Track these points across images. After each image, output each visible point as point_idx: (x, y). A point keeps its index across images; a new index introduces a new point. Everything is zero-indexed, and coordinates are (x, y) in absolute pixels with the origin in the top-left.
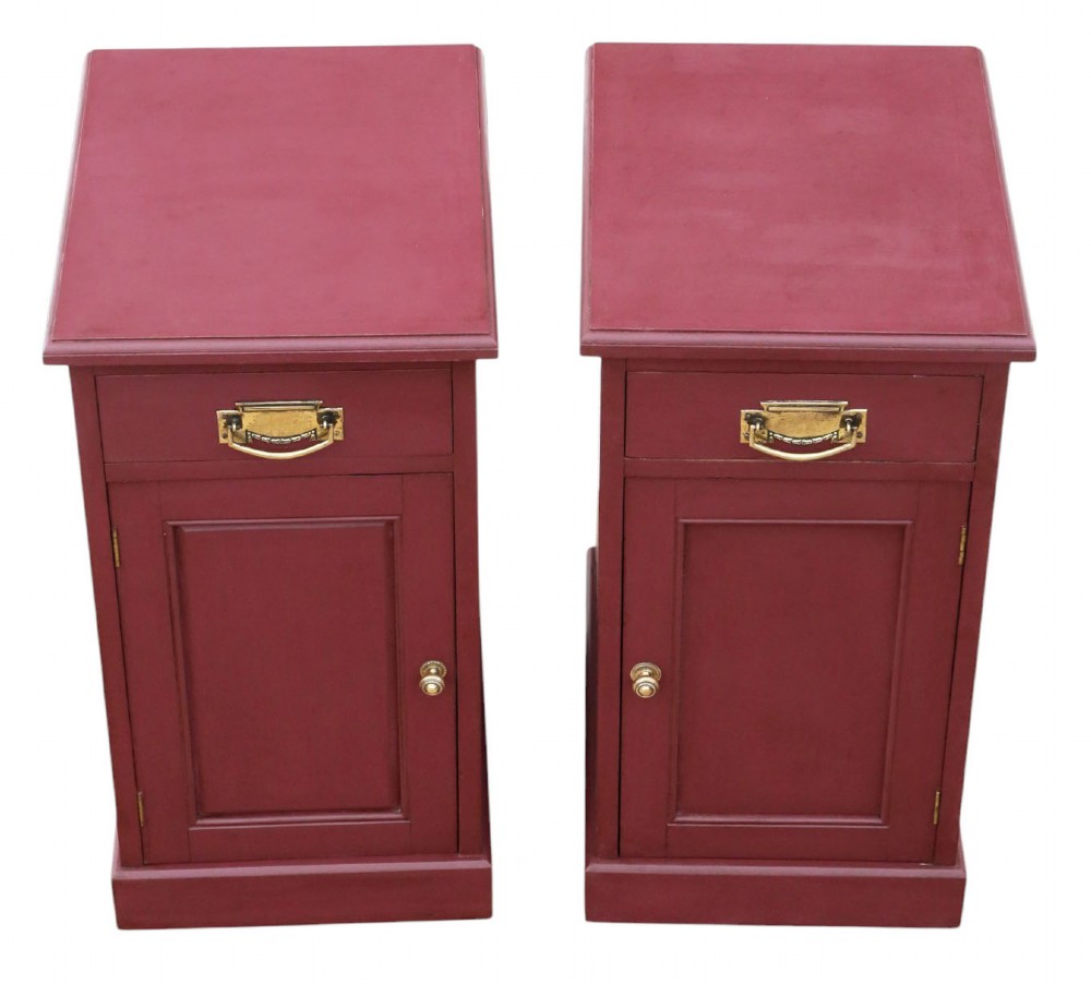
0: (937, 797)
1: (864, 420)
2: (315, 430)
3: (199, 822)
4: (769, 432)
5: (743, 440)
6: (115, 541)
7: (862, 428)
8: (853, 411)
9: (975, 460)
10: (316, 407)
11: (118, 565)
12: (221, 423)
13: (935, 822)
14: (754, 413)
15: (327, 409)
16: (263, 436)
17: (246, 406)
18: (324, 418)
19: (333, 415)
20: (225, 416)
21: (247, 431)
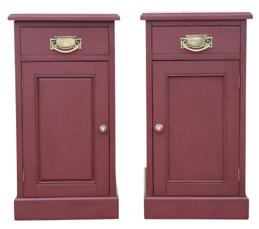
0: (239, 171)
1: (212, 40)
2: (74, 45)
3: (39, 182)
4: (188, 44)
5: (182, 47)
6: (22, 81)
7: (211, 43)
8: (208, 38)
9: (240, 53)
10: (75, 38)
11: (22, 89)
12: (51, 42)
13: (239, 181)
14: (184, 38)
15: (77, 39)
16: (61, 47)
17: (57, 37)
18: (77, 42)
19: (79, 41)
20: (52, 41)
21: (57, 45)
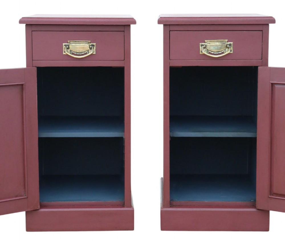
1: (232, 45)
2: (88, 50)
4: (207, 50)
5: (201, 53)
7: (232, 48)
8: (229, 43)
9: (262, 59)
10: (89, 43)
12: (64, 47)
14: (203, 44)
15: (91, 44)
16: (75, 52)
17: (71, 42)
18: (91, 47)
19: (93, 46)
20: (65, 45)
21: (70, 50)
